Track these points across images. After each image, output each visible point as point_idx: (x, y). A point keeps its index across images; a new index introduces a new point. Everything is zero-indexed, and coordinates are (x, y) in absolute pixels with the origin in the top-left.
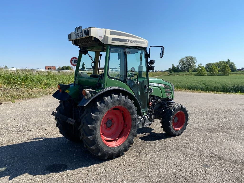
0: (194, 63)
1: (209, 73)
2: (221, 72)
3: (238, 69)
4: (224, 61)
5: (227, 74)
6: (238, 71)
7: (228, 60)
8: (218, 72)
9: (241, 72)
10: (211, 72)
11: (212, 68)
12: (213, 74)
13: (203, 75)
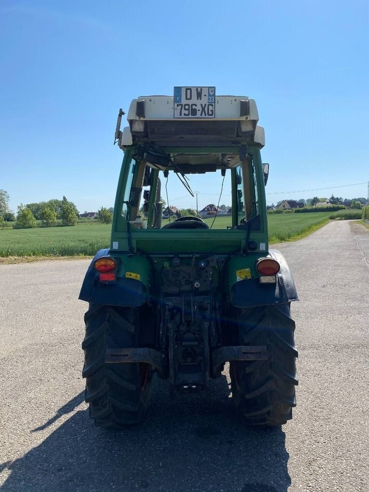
0: (3, 203)
1: (39, 221)
2: (60, 221)
3: (81, 215)
4: (57, 200)
5: (70, 224)
6: (82, 218)
7: (64, 198)
8: (56, 220)
9: (86, 219)
10: (45, 221)
11: (45, 213)
12: (47, 225)
13: (30, 227)
